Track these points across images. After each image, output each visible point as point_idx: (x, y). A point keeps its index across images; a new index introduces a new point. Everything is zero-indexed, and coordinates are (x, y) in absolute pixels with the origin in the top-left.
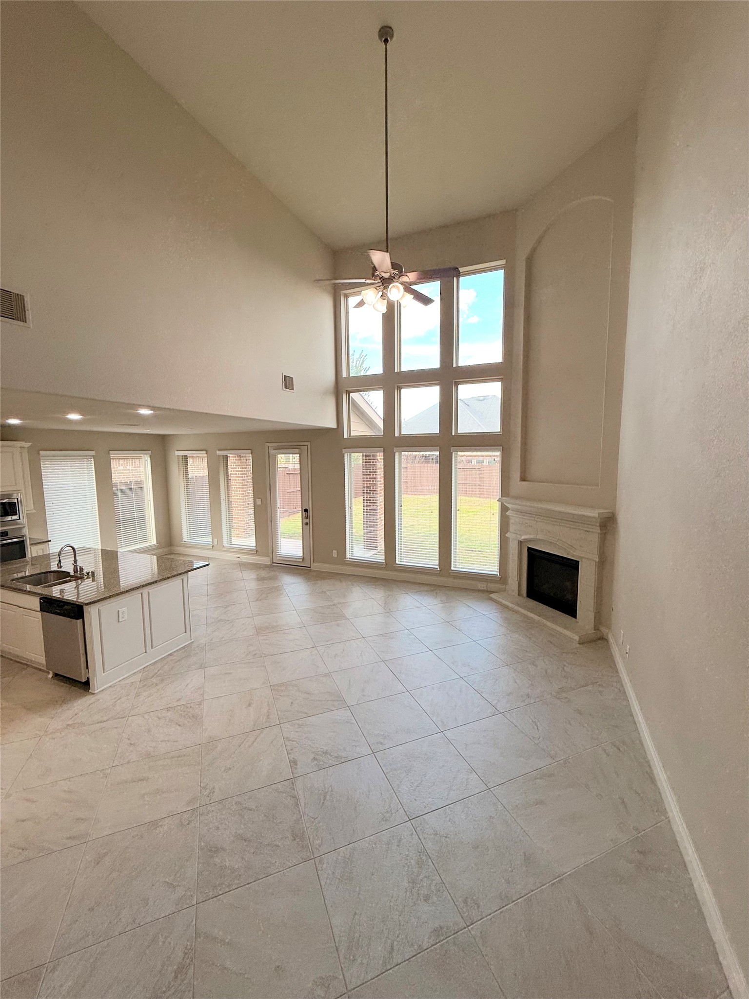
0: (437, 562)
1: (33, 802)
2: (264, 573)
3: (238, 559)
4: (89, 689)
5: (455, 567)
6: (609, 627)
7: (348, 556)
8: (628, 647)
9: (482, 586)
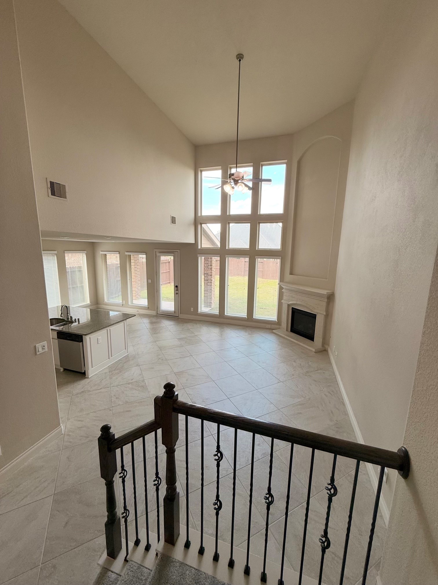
0: (246, 315)
1: (82, 421)
2: (154, 320)
3: (137, 312)
4: (86, 376)
5: (255, 317)
6: (328, 345)
7: (199, 311)
8: (337, 353)
9: (269, 326)
